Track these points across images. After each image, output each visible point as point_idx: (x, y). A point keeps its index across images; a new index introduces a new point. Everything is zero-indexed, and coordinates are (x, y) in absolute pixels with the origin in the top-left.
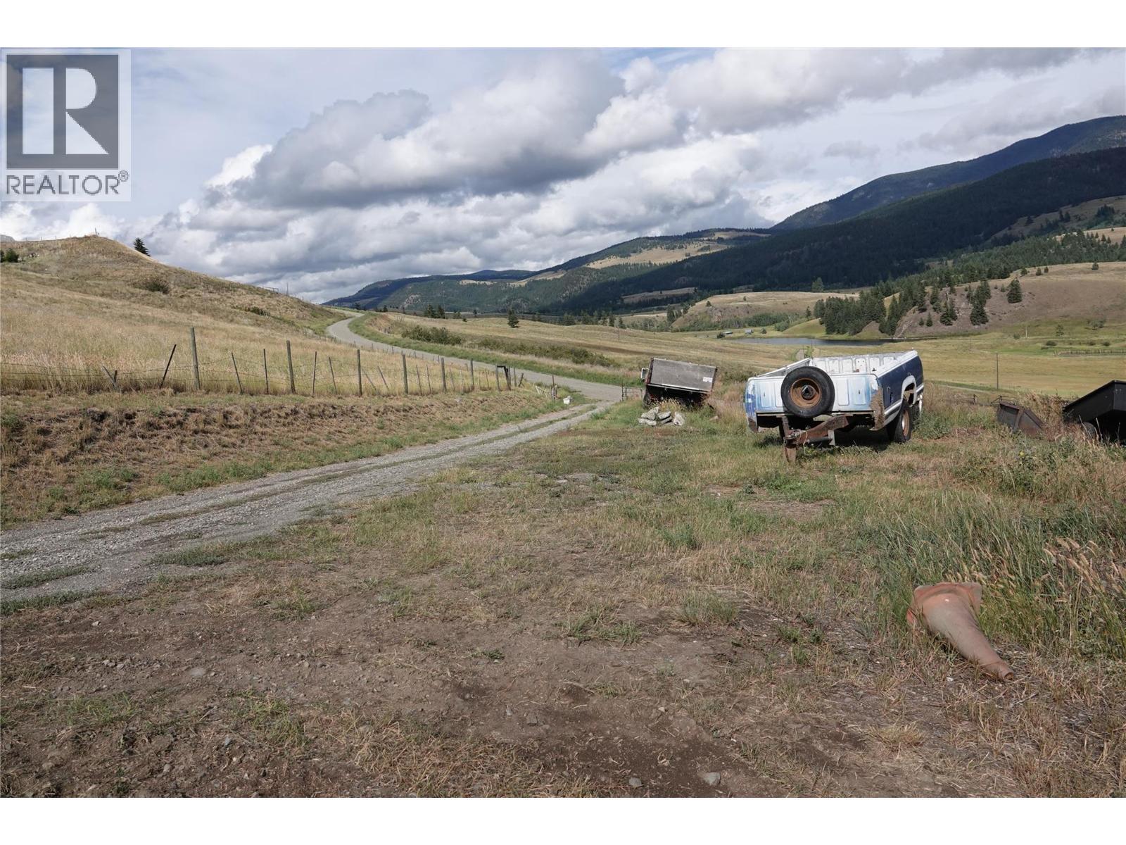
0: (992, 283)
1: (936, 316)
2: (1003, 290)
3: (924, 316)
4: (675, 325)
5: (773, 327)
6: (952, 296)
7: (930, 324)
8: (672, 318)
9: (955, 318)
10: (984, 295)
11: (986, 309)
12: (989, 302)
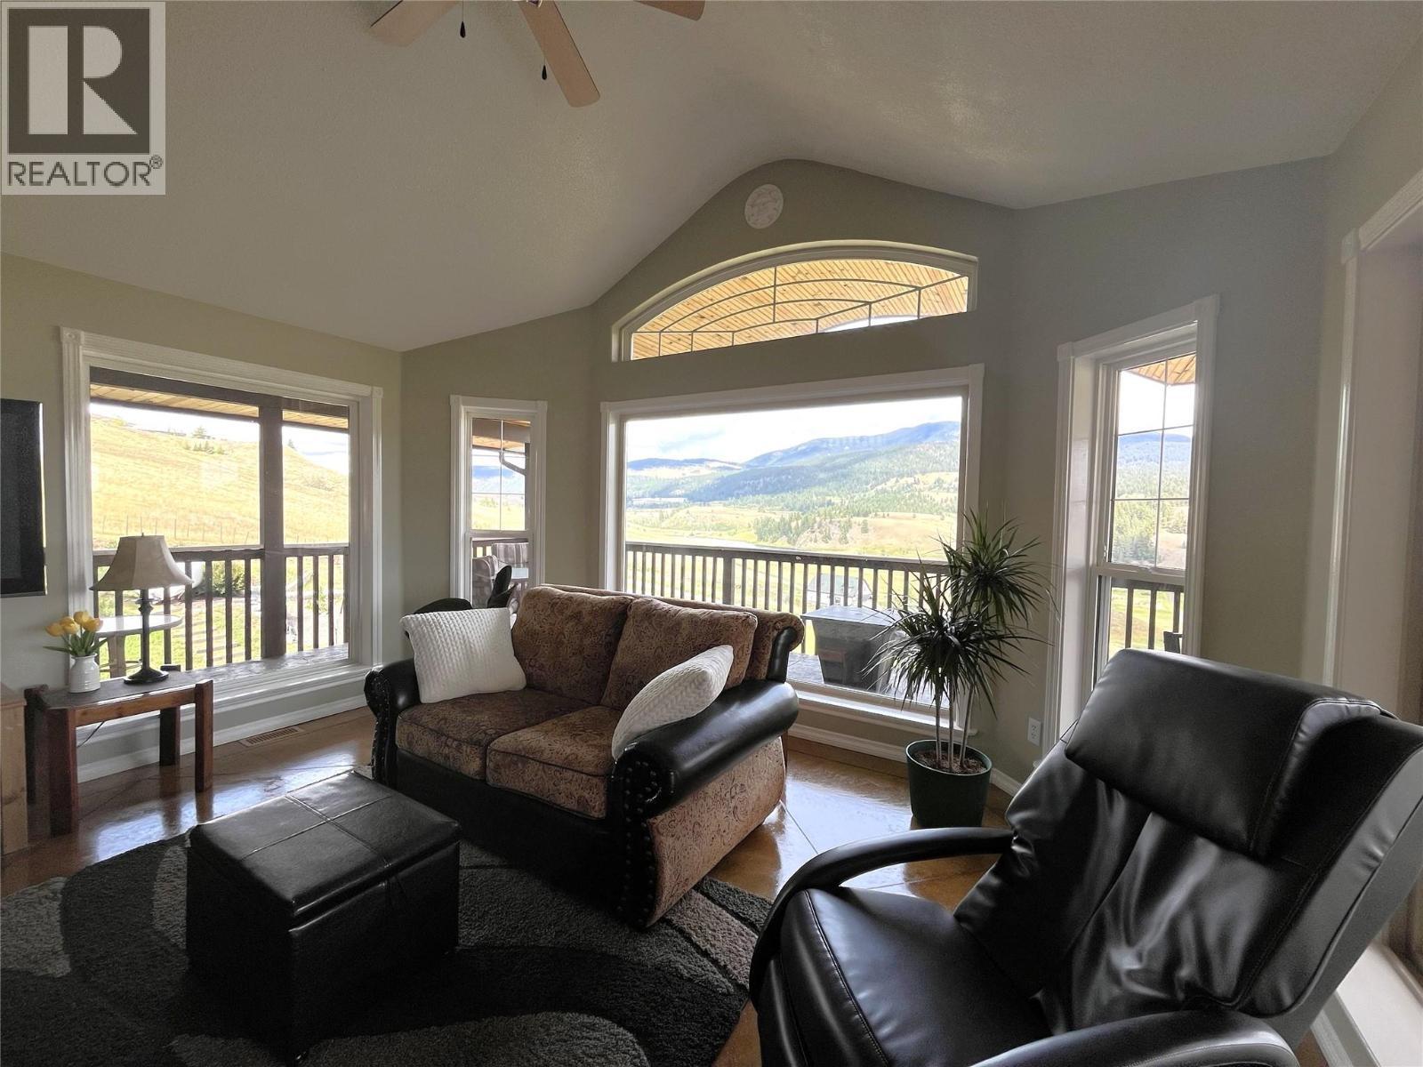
0: (855, 519)
1: (820, 536)
2: (859, 525)
3: (813, 536)
4: (663, 525)
5: (726, 532)
6: (830, 525)
7: (816, 541)
8: (662, 518)
9: (830, 539)
10: (849, 526)
11: (848, 535)
12: (850, 531)
